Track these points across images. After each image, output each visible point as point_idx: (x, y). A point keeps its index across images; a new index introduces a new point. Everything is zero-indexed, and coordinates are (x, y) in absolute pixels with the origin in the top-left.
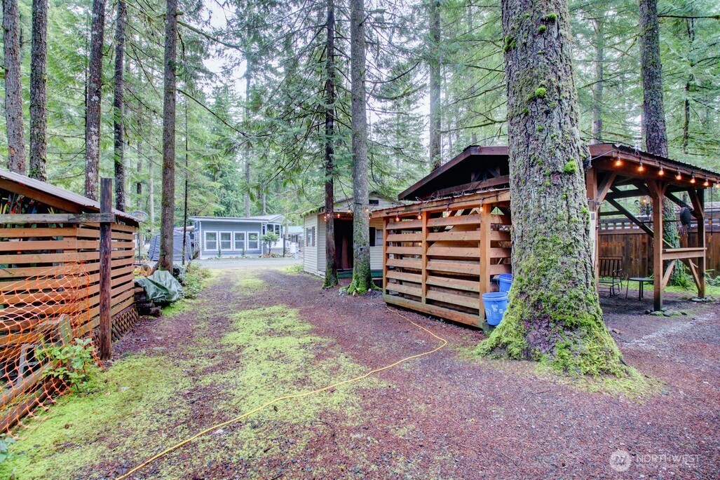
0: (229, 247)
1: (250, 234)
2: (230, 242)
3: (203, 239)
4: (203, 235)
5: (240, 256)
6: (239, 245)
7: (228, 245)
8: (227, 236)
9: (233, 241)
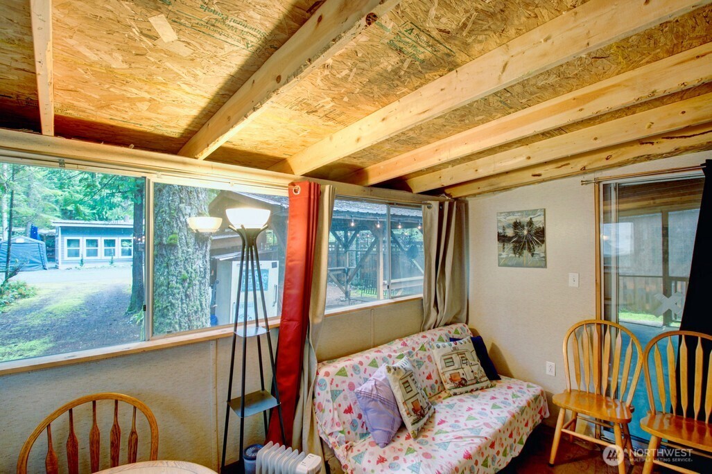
0: (96, 255)
1: (123, 241)
2: (97, 250)
3: (63, 247)
4: (63, 241)
5: (108, 264)
6: (107, 253)
7: (95, 253)
8: (94, 243)
9: (101, 247)
